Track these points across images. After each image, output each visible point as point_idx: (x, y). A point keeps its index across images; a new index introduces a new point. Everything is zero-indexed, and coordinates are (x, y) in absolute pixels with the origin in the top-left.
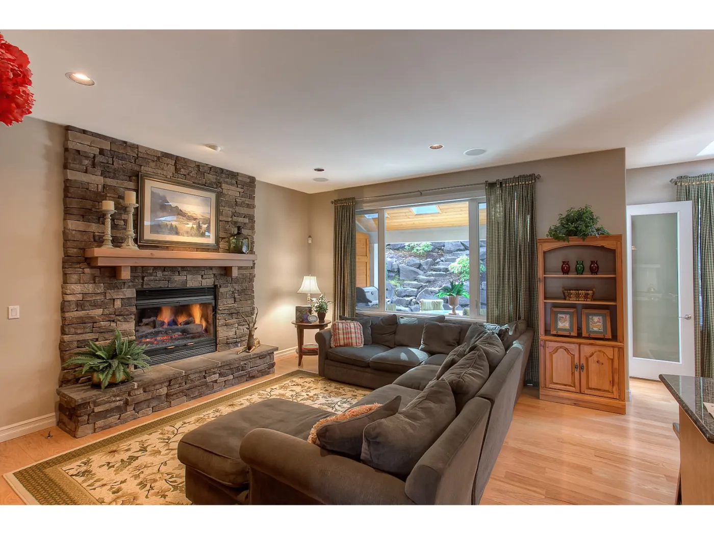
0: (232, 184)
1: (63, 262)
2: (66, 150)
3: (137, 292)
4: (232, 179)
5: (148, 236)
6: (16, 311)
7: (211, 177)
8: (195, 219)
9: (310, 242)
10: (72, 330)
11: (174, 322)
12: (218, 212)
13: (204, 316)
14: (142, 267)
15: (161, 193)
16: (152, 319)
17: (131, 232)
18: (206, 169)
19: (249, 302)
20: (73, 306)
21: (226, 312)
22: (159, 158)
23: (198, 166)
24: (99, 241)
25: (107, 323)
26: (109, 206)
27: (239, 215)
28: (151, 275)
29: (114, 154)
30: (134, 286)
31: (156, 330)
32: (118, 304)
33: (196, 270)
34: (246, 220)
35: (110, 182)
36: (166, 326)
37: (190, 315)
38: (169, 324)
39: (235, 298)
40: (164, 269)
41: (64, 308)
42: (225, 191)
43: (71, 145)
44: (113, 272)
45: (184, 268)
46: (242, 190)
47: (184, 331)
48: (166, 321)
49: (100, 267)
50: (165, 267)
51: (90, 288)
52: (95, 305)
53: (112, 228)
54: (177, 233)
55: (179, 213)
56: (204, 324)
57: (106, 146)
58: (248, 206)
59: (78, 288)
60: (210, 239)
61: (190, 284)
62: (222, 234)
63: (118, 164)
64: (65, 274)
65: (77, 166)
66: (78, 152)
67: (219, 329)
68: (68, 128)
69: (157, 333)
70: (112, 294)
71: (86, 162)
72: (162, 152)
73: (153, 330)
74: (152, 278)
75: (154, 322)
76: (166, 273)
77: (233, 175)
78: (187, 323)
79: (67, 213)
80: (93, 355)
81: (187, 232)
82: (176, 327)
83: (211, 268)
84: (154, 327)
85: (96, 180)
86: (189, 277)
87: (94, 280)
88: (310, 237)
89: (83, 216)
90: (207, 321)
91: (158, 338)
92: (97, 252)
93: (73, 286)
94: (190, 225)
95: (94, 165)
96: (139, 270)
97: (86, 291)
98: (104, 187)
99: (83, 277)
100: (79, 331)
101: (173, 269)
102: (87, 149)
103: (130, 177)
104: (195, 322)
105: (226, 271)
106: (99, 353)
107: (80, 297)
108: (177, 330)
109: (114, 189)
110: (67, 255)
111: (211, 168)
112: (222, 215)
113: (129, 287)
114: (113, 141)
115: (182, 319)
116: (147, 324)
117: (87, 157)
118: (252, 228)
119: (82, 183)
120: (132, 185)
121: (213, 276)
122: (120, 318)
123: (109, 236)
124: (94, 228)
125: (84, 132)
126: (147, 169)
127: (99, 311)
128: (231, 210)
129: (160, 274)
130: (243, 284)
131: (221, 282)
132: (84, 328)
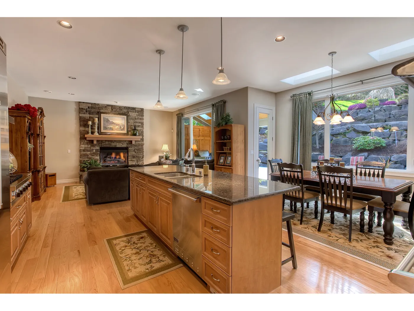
0: (134, 112)
1: (80, 139)
2: (80, 108)
3: (100, 148)
4: (133, 110)
5: (102, 131)
6: (69, 151)
7: (125, 111)
8: (119, 125)
9: (172, 131)
10: (82, 157)
11: (115, 158)
12: (128, 122)
13: (124, 157)
14: (101, 140)
15: (107, 118)
16: (110, 156)
17: (96, 130)
18: (123, 108)
19: (142, 153)
20: (82, 151)
21: (132, 156)
22: (106, 107)
23: (120, 107)
24: (88, 133)
25: (91, 156)
26: (90, 123)
27: (136, 122)
28: (104, 143)
29: (92, 108)
30: (99, 146)
31: (111, 159)
32: (94, 151)
33: (120, 141)
34: (140, 124)
35: (91, 116)
36: (113, 159)
37: (120, 156)
38: (114, 158)
39: (135, 152)
40: (108, 141)
41: (80, 151)
42: (130, 115)
43: (80, 107)
44: (92, 142)
45: (115, 141)
46: (138, 114)
47: (118, 161)
48: (114, 157)
49: (87, 140)
50: (109, 140)
51: (86, 146)
52: (88, 151)
53: (91, 129)
54: (112, 130)
55: (113, 123)
56: (124, 159)
57: (90, 105)
58: (141, 119)
59: (83, 146)
60: (125, 132)
61: (118, 146)
62: (129, 130)
63: (93, 110)
64: (80, 142)
65: (82, 112)
66: (82, 108)
67: (129, 161)
68: (80, 102)
69: (111, 161)
70: (92, 148)
71: (84, 111)
72: (107, 105)
73: (110, 159)
74: (104, 144)
75: (110, 157)
76: (109, 142)
77: (134, 109)
78: (119, 158)
79: (80, 126)
80: (85, 164)
81: (116, 129)
82: (116, 159)
83: (125, 141)
84: (111, 158)
85: (87, 116)
86: (117, 144)
87: (87, 144)
88: (173, 129)
89: (84, 126)
90: (125, 159)
91: (111, 162)
92: (86, 136)
93: (82, 145)
94: (117, 127)
95: (86, 112)
96: (100, 141)
97: (85, 147)
98: (90, 117)
99: (84, 143)
100: (84, 158)
101: (111, 141)
102: (84, 107)
103: (97, 114)
104: (121, 158)
105: (131, 142)
106: (87, 163)
107: (84, 148)
108: (116, 160)
109: (92, 118)
110: (80, 137)
111: (125, 107)
112: (129, 123)
113: (97, 146)
114: (92, 104)
115: (118, 157)
116: (109, 157)
117: (85, 110)
118: (143, 127)
119: (84, 117)
120: (97, 116)
121: (126, 144)
122: (95, 155)
123: (90, 132)
124: (87, 129)
125: (84, 103)
126: (102, 110)
127: (89, 153)
128: (133, 121)
129: (107, 143)
130: (139, 147)
131: (129, 146)
132: (85, 157)
